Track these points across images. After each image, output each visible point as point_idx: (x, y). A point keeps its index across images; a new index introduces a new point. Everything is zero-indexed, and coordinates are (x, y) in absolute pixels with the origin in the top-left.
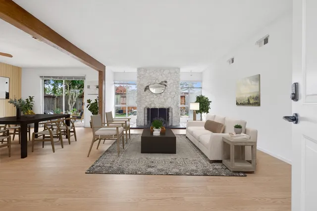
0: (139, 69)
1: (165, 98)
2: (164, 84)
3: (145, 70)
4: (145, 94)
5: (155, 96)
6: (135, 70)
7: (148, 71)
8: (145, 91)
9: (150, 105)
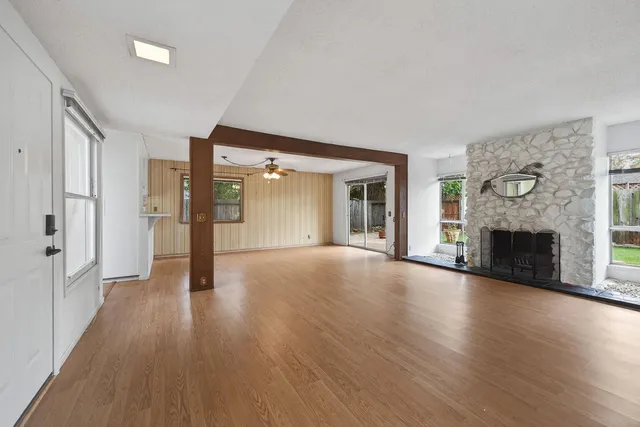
0: (471, 148)
1: (538, 207)
2: (534, 171)
3: (484, 146)
4: (483, 199)
5: (508, 203)
6: (462, 150)
7: (490, 148)
8: (482, 192)
9: (498, 222)
